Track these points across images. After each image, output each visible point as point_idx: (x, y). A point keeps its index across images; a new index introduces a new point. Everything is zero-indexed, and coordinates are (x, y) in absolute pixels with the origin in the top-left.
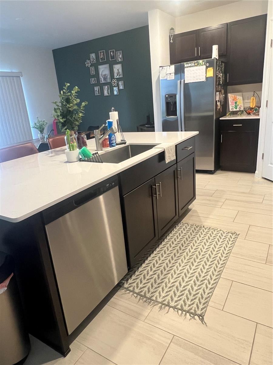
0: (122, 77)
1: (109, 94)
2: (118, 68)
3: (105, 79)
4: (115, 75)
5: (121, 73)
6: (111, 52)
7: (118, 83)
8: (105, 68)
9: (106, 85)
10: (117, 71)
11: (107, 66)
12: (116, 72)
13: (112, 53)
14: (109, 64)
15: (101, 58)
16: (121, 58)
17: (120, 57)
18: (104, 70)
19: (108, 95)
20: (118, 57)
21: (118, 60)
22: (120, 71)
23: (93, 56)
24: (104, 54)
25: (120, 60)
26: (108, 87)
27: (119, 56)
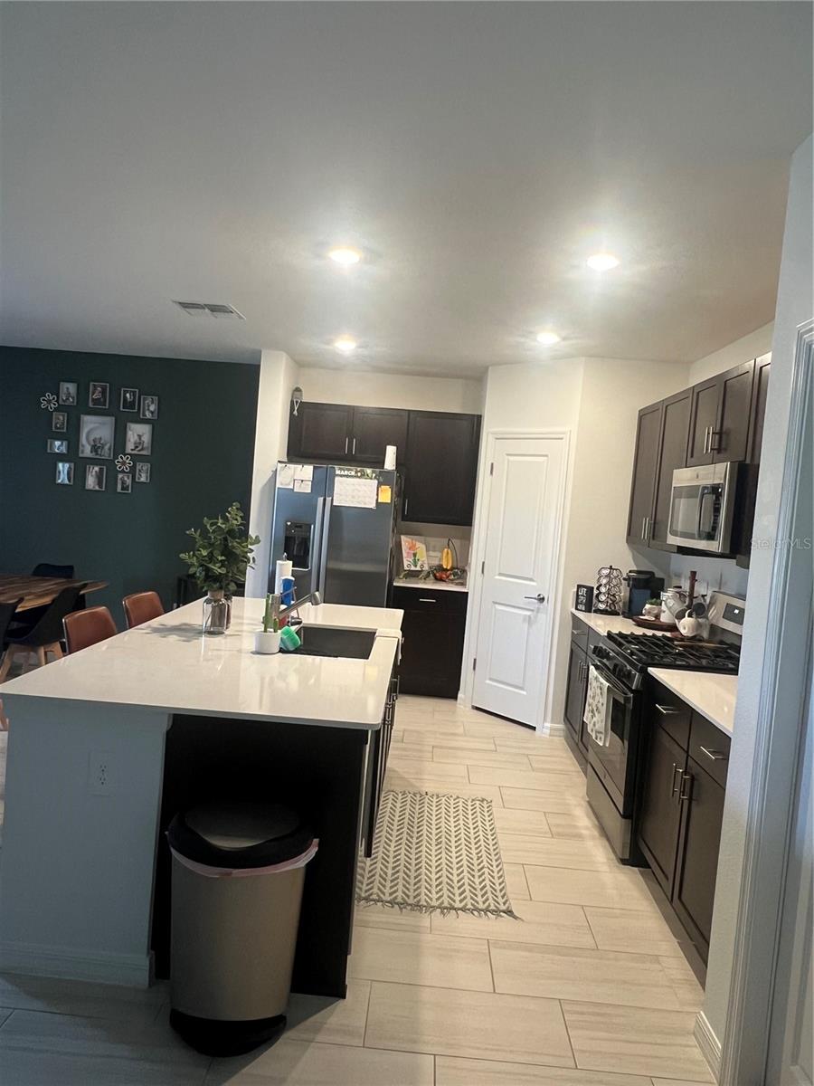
0: (149, 454)
1: (100, 486)
2: (139, 434)
3: (95, 449)
4: (130, 446)
5: (145, 445)
6: (125, 392)
7: (134, 466)
8: (100, 423)
9: (97, 465)
10: (136, 437)
11: (110, 420)
12: (132, 440)
13: (128, 395)
14: (114, 418)
15: (93, 400)
16: (152, 413)
17: (151, 407)
18: (96, 429)
19: (97, 488)
20: (144, 408)
21: (144, 415)
22: (146, 439)
23: (68, 388)
24: (103, 392)
25: (148, 415)
26: (101, 470)
27: (149, 406)
